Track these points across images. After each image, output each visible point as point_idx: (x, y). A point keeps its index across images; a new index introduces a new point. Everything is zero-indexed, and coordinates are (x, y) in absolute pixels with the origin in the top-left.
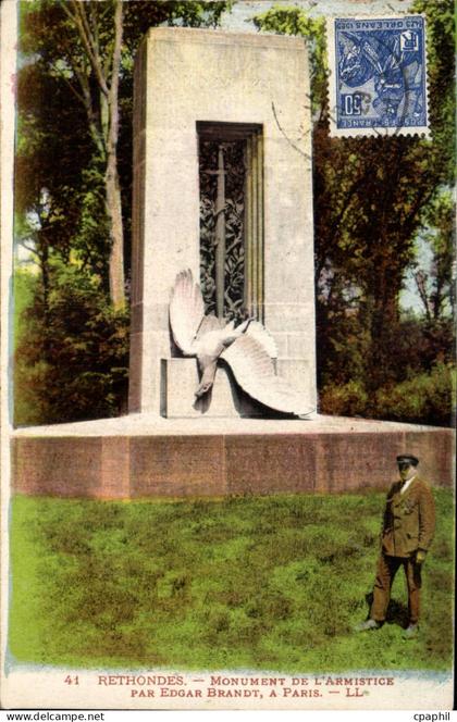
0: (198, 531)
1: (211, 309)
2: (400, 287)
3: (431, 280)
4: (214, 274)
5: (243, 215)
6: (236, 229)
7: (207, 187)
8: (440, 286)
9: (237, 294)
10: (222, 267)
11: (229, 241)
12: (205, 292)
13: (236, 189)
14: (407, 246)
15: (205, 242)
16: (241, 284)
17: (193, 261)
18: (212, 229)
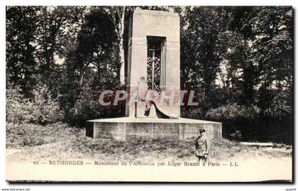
0: (144, 148)
1: (150, 88)
2: (215, 78)
3: (226, 76)
4: (151, 78)
5: (160, 62)
6: (158, 66)
7: (150, 55)
8: (228, 78)
9: (158, 83)
10: (154, 76)
11: (155, 69)
12: (148, 83)
13: (158, 54)
14: (217, 66)
15: (149, 69)
16: (159, 80)
17: (145, 74)
18: (151, 65)
